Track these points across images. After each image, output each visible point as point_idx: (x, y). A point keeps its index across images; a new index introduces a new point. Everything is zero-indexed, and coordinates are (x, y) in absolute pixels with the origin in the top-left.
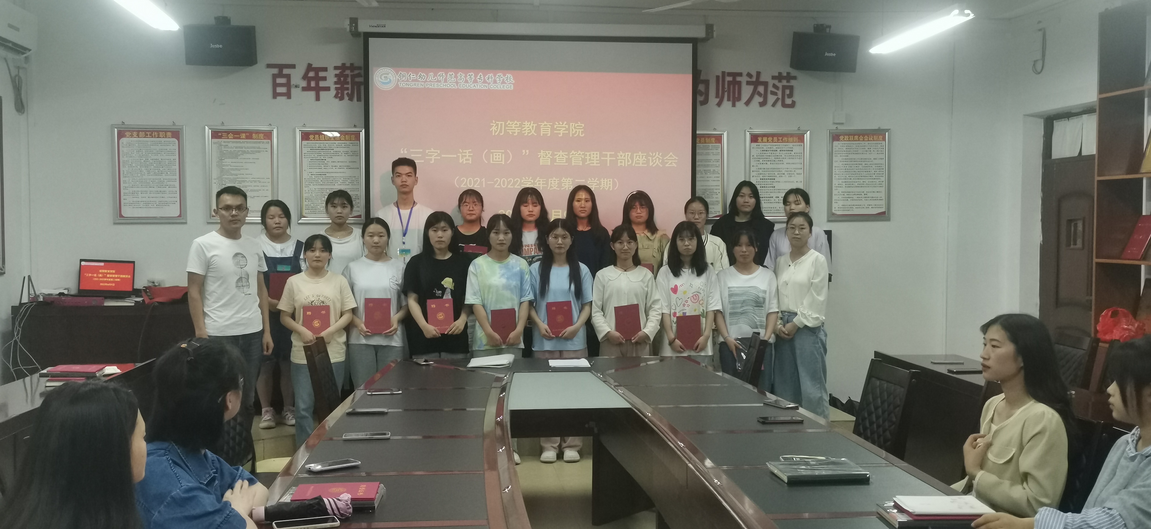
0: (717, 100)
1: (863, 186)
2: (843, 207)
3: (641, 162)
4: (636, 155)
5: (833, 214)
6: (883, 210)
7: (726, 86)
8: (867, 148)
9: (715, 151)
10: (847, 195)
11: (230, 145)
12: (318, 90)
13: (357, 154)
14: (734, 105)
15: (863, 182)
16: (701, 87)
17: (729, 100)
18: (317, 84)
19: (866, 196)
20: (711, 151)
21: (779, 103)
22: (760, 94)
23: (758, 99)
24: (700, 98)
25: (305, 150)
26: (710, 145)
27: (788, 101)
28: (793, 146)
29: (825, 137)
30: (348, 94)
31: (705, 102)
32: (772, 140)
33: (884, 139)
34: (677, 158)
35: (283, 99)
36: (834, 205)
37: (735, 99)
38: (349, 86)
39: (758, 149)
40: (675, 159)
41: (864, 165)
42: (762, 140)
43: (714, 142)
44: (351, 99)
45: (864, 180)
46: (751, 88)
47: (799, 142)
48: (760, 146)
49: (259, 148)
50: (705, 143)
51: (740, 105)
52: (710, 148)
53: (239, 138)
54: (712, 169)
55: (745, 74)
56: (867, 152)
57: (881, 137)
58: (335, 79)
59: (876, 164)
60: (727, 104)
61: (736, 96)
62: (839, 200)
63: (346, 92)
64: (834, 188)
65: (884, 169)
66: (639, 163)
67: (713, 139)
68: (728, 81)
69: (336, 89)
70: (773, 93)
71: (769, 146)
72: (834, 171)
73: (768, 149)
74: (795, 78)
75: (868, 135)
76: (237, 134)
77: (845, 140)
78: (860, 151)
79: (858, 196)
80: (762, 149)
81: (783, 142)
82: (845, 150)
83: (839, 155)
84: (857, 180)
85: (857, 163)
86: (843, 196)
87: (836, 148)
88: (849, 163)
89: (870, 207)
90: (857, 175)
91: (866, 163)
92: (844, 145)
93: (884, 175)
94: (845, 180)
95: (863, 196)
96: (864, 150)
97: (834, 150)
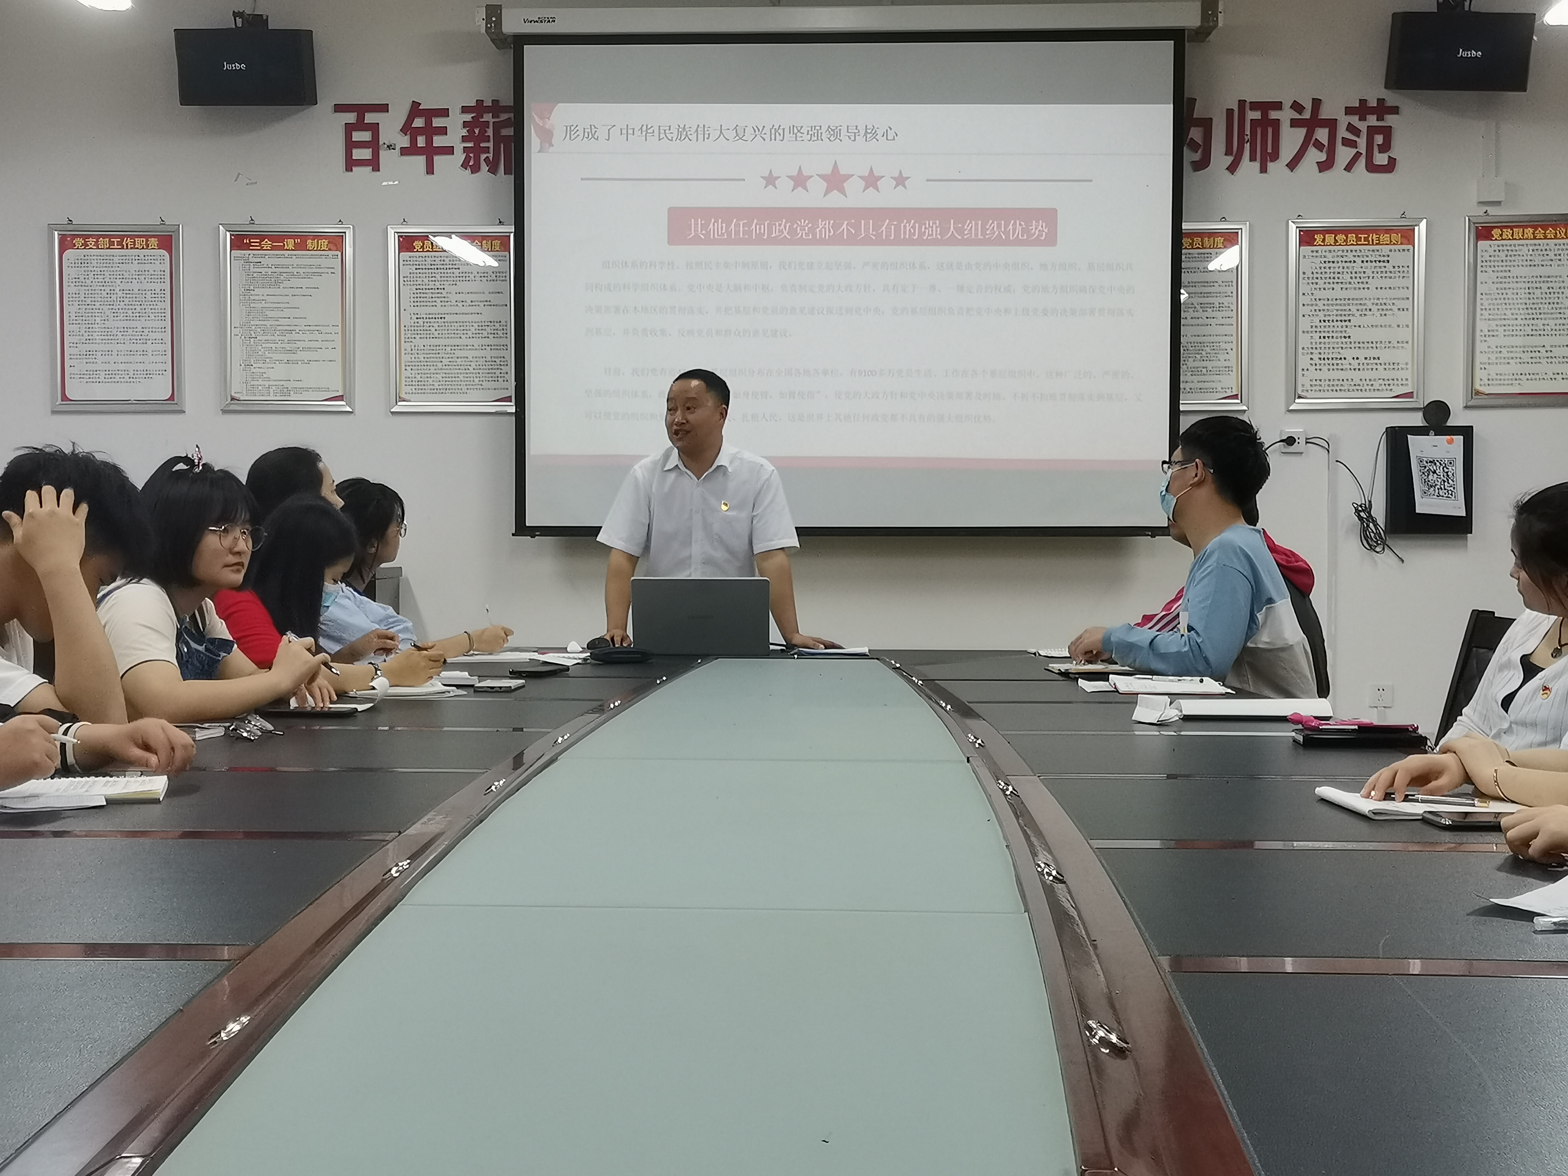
0: (1230, 159)
1: (1543, 333)
2: (1499, 377)
5: (1478, 393)
7: (1248, 131)
8: (1551, 254)
10: (1508, 352)
11: (265, 261)
12: (430, 152)
14: (1264, 169)
15: (1544, 325)
16: (1196, 134)
17: (1252, 159)
18: (429, 141)
19: (1549, 354)
21: (1362, 162)
22: (1319, 146)
23: (1314, 156)
24: (1189, 156)
25: (405, 271)
26: (1213, 251)
27: (1381, 159)
28: (1390, 251)
29: (1463, 234)
30: (487, 160)
31: (1202, 164)
32: (1345, 241)
35: (366, 170)
36: (1478, 374)
37: (1267, 157)
38: (491, 145)
39: (1314, 260)
41: (1545, 290)
42: (1324, 240)
43: (1220, 245)
44: (493, 170)
46: (1302, 132)
47: (1402, 244)
48: (1320, 253)
49: (318, 267)
50: (1202, 247)
51: (1277, 168)
52: (1214, 257)
53: (282, 248)
54: (1216, 301)
55: (1287, 105)
56: (1552, 263)
58: (464, 132)
60: (1248, 167)
61: (1270, 150)
62: (1489, 363)
63: (483, 156)
64: (1479, 338)
67: (1220, 241)
68: (1252, 120)
69: (466, 150)
70: (1347, 142)
71: (1340, 253)
72: (1479, 302)
73: (1335, 260)
74: (1395, 110)
76: (278, 239)
77: (1504, 237)
78: (1537, 260)
79: (1533, 355)
80: (1323, 260)
81: (1368, 244)
82: (1504, 258)
83: (1490, 270)
84: (1532, 322)
85: (1530, 285)
86: (1499, 355)
87: (1484, 254)
88: (1511, 285)
89: (1559, 377)
90: (1530, 311)
91: (1550, 285)
92: (1501, 248)
94: (1503, 322)
95: (1544, 354)
96: (1547, 257)
97: (1479, 259)
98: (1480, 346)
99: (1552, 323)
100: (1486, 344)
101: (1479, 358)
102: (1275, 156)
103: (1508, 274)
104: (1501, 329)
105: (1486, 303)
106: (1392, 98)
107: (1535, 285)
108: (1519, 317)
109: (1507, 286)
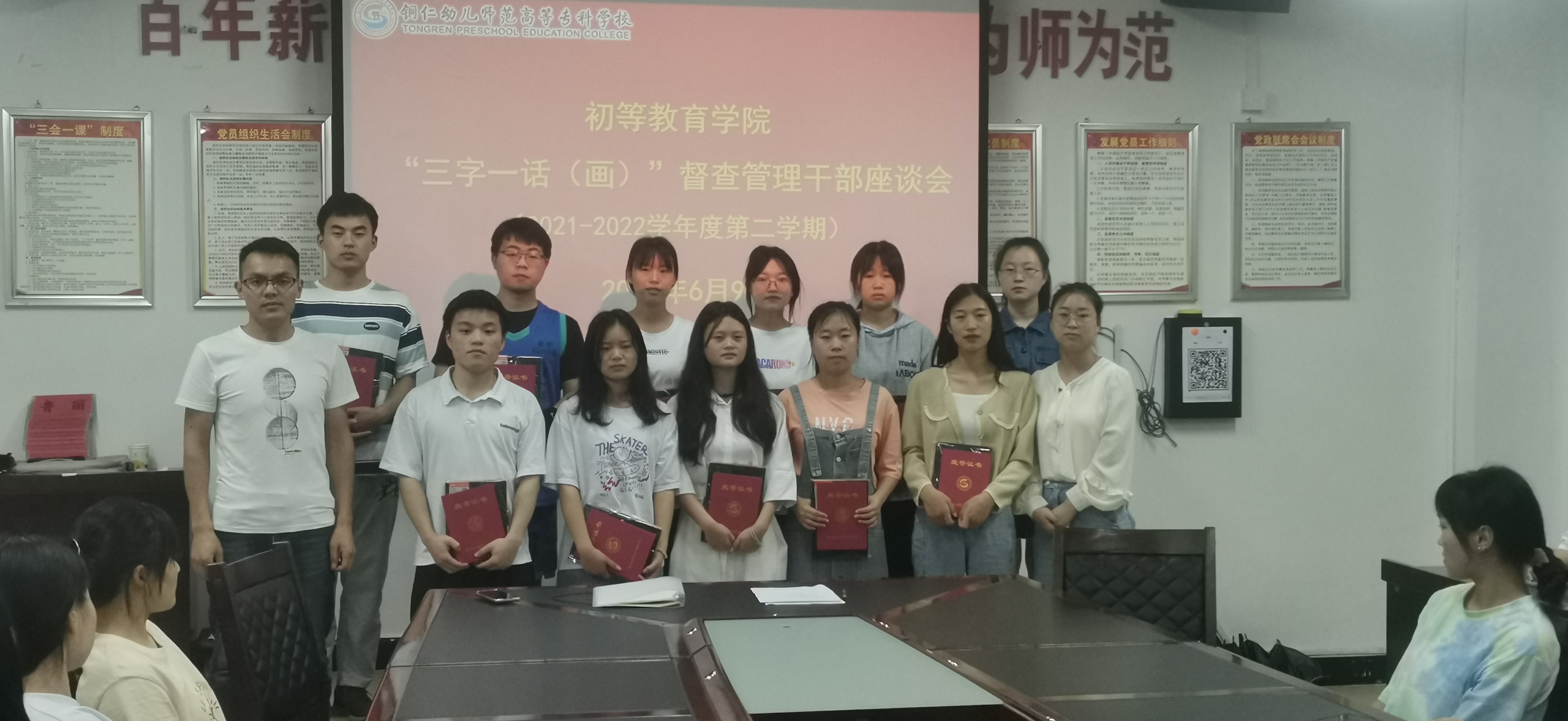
0: (1023, 65)
1: (1298, 231)
2: (1262, 272)
3: (881, 185)
4: (872, 172)
5: (1244, 287)
6: (1335, 278)
7: (1040, 37)
8: (1305, 159)
9: (1019, 164)
10: (1269, 249)
11: (54, 148)
12: (235, 38)
13: (314, 167)
14: (1055, 75)
15: (1299, 224)
16: (995, 39)
17: (1045, 64)
18: (234, 25)
19: (1304, 251)
20: (1013, 164)
21: (1141, 71)
22: (1104, 54)
23: (1100, 64)
24: (993, 61)
25: (208, 160)
26: (1010, 152)
27: (1158, 68)
28: (1168, 154)
29: (1227, 138)
30: (295, 46)
31: (1002, 67)
32: (1128, 144)
33: (1338, 142)
34: (950, 177)
35: (165, 54)
36: (1245, 269)
37: (1058, 63)
38: (299, 31)
39: (1101, 161)
40: (947, 179)
41: (1300, 192)
42: (1109, 143)
43: (1016, 146)
44: (302, 57)
45: (1300, 221)
46: (1087, 41)
47: (1177, 147)
48: (1105, 155)
49: (114, 154)
50: (1001, 148)
51: (1067, 74)
52: (1011, 157)
53: (73, 134)
54: (1013, 199)
55: (1075, 14)
56: (1306, 167)
57: (1331, 138)
58: (270, 17)
59: (1322, 190)
60: (1041, 73)
61: (1060, 56)
62: (1253, 259)
63: (292, 43)
64: (1244, 236)
65: (1338, 199)
66: (877, 187)
67: (1016, 141)
68: (1045, 29)
69: (273, 36)
70: (1128, 52)
71: (1123, 155)
72: (1244, 202)
73: (1120, 161)
74: (1170, 23)
75: (1307, 134)
76: (67, 125)
77: (1265, 143)
78: (1293, 165)
79: (1290, 251)
80: (1108, 161)
81: (1148, 147)
82: (1264, 162)
83: (1253, 173)
84: (1288, 221)
85: (1287, 187)
86: (1261, 252)
87: (1248, 158)
88: (1272, 187)
89: (1312, 272)
90: (1287, 211)
91: (1304, 187)
92: (1262, 153)
93: (1338, 211)
94: (1265, 221)
95: (1299, 251)
96: (1301, 162)
97: (1244, 163)
98: (1245, 244)
99: (1305, 222)
100: (1250, 242)
101: (1245, 254)
102: (1065, 63)
103: (1268, 177)
104: (1263, 227)
105: (1250, 203)
106: (1168, 12)
107: (1292, 188)
108: (1279, 217)
109: (1267, 187)
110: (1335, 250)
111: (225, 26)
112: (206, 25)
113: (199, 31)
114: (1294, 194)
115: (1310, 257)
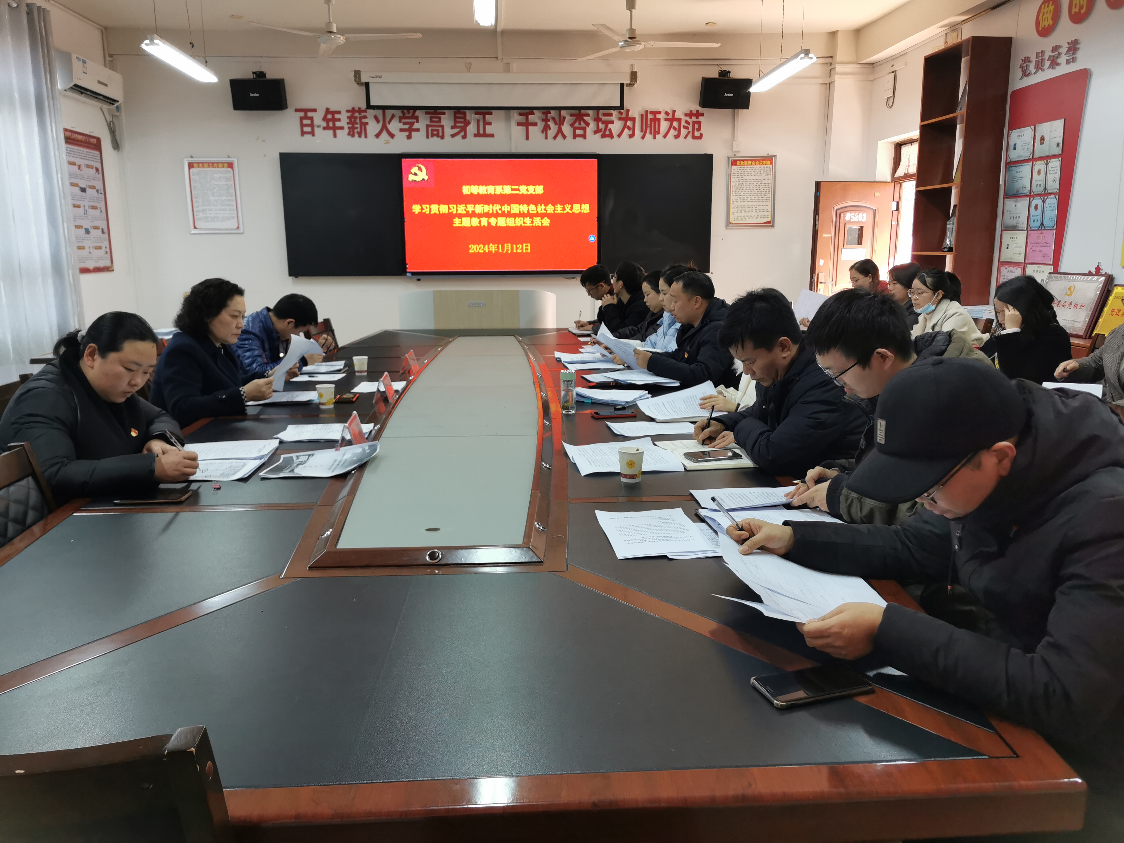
0: (642, 134)
1: (754, 201)
2: (738, 217)
5: (731, 223)
6: (769, 220)
7: (649, 122)
8: (758, 171)
10: (741, 208)
12: (335, 129)
14: (655, 138)
15: (754, 197)
16: (629, 124)
17: (651, 134)
18: (334, 124)
19: (756, 209)
21: (690, 135)
22: (675, 128)
23: (673, 132)
24: (629, 132)
27: (697, 134)
33: (771, 164)
35: (309, 135)
36: (731, 216)
37: (656, 133)
38: (358, 126)
41: (755, 184)
44: (360, 136)
46: (668, 123)
51: (659, 137)
55: (663, 112)
56: (758, 174)
57: (769, 162)
59: (764, 184)
60: (649, 137)
61: (657, 130)
62: (734, 212)
63: (356, 131)
64: (731, 203)
65: (771, 187)
68: (650, 119)
69: (349, 128)
70: (685, 127)
72: (732, 189)
74: (702, 115)
75: (759, 160)
77: (741, 164)
78: (753, 173)
79: (750, 209)
82: (741, 173)
83: (736, 177)
84: (750, 197)
85: (750, 183)
86: (739, 209)
87: (734, 171)
88: (743, 183)
89: (759, 217)
90: (750, 193)
91: (757, 183)
92: (740, 169)
93: (771, 192)
94: (740, 197)
95: (754, 208)
96: (755, 172)
97: (732, 173)
98: (732, 206)
99: (757, 197)
100: (734, 205)
101: (732, 210)
102: (659, 133)
103: (742, 179)
104: (739, 199)
105: (734, 189)
106: (701, 110)
107: (751, 183)
108: (746, 195)
109: (742, 183)
110: (769, 208)
111: (331, 124)
112: (324, 124)
113: (322, 127)
114: (752, 185)
115: (759, 211)
